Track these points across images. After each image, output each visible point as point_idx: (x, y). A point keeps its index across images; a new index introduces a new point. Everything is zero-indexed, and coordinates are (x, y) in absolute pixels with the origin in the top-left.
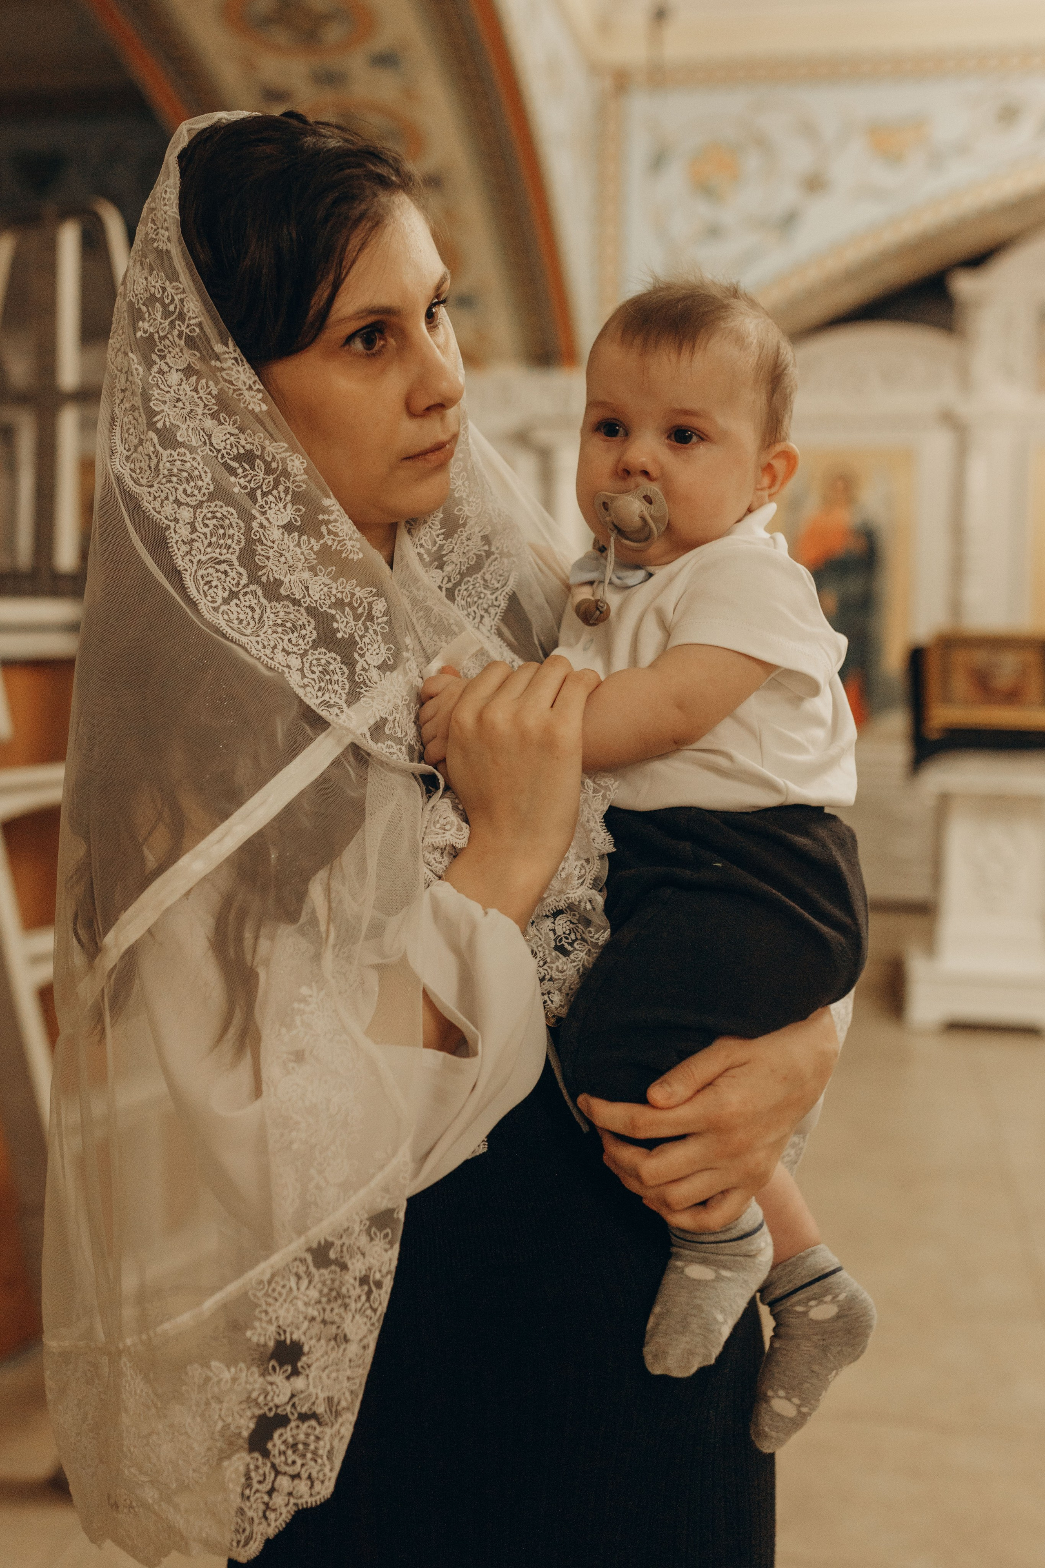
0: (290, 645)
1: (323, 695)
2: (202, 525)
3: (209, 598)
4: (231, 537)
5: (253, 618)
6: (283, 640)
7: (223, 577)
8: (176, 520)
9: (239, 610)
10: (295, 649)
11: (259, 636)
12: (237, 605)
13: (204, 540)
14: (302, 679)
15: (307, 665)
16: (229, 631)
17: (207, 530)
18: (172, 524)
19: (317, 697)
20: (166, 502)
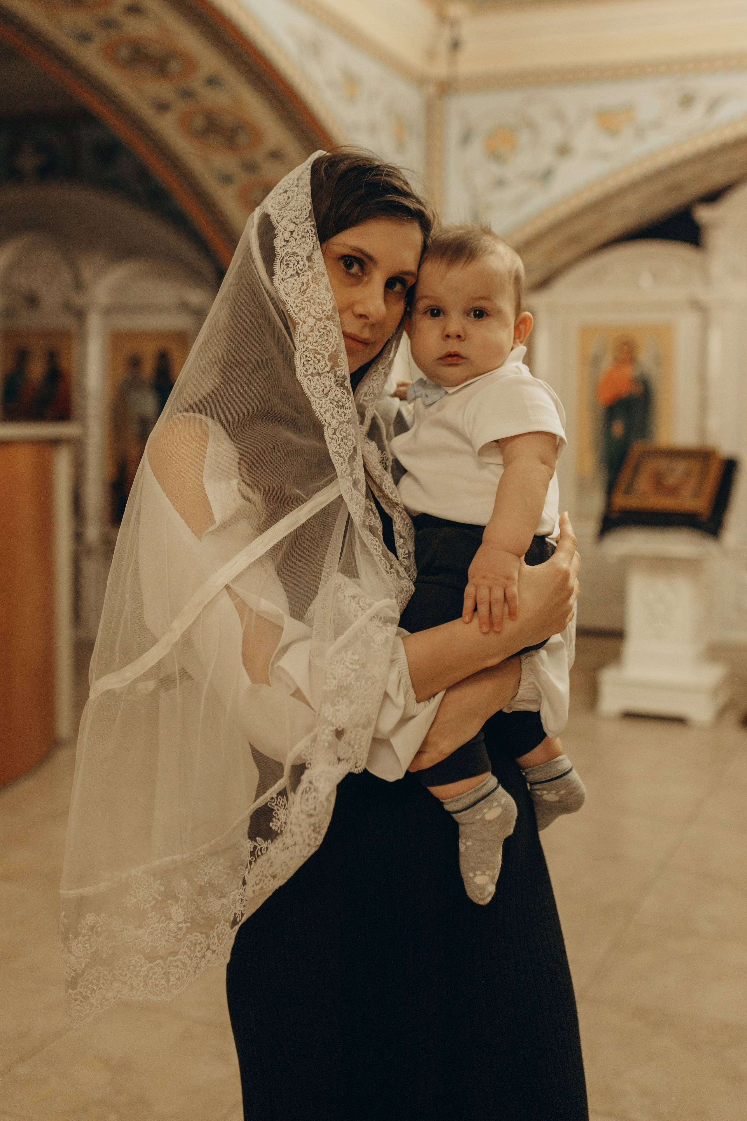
0: (337, 414)
1: (340, 448)
2: (317, 330)
5: (323, 391)
6: (334, 409)
7: (317, 362)
8: (305, 322)
9: (317, 382)
11: (322, 401)
12: (318, 380)
13: (315, 338)
14: (333, 434)
15: (340, 429)
16: (307, 389)
19: (336, 448)
20: (303, 310)
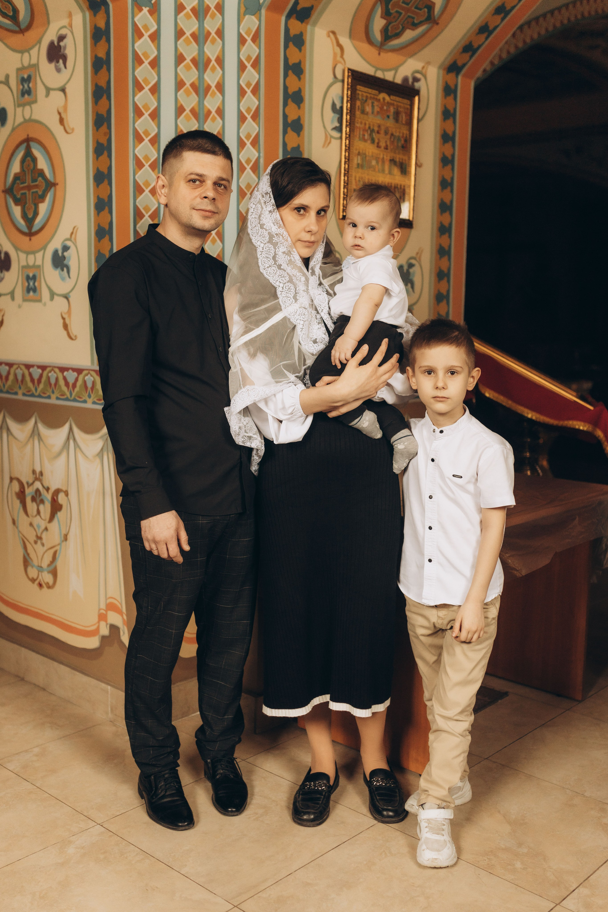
2: (265, 248)
3: (264, 266)
4: (271, 252)
5: (274, 273)
6: (280, 279)
7: (268, 262)
8: (260, 246)
10: (283, 282)
11: (273, 277)
12: (270, 269)
13: (265, 252)
14: (282, 290)
15: (285, 286)
16: (266, 275)
17: (266, 250)
18: (258, 247)
19: (285, 294)
20: (258, 241)
